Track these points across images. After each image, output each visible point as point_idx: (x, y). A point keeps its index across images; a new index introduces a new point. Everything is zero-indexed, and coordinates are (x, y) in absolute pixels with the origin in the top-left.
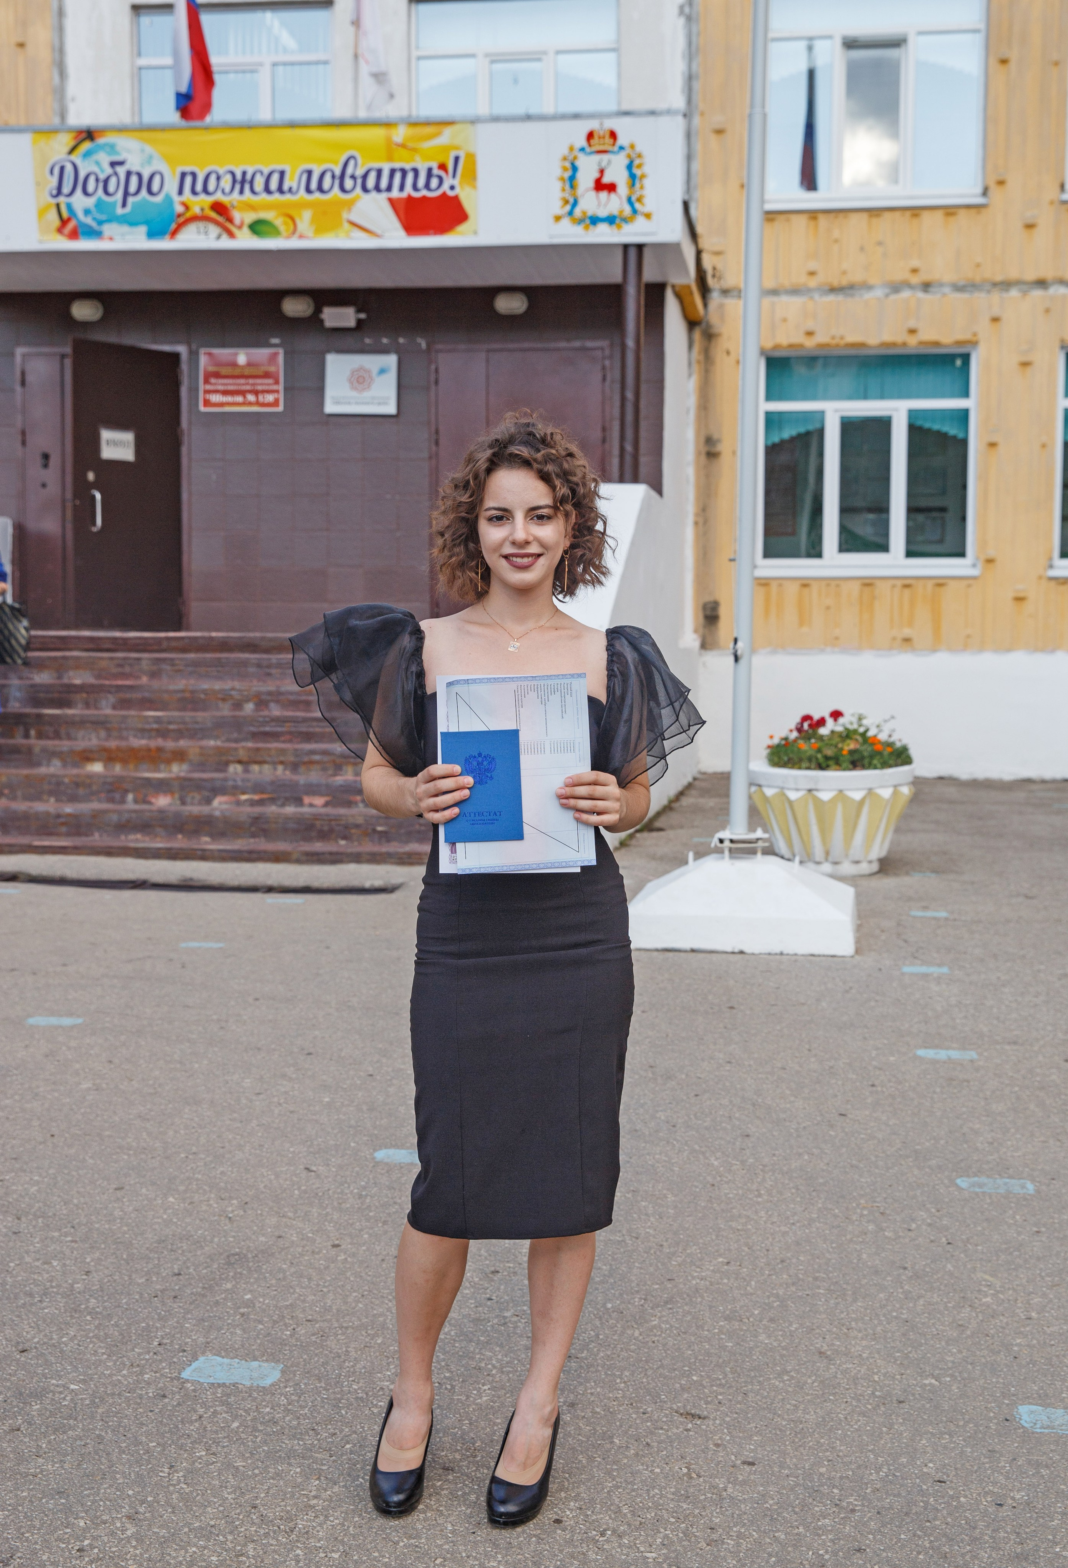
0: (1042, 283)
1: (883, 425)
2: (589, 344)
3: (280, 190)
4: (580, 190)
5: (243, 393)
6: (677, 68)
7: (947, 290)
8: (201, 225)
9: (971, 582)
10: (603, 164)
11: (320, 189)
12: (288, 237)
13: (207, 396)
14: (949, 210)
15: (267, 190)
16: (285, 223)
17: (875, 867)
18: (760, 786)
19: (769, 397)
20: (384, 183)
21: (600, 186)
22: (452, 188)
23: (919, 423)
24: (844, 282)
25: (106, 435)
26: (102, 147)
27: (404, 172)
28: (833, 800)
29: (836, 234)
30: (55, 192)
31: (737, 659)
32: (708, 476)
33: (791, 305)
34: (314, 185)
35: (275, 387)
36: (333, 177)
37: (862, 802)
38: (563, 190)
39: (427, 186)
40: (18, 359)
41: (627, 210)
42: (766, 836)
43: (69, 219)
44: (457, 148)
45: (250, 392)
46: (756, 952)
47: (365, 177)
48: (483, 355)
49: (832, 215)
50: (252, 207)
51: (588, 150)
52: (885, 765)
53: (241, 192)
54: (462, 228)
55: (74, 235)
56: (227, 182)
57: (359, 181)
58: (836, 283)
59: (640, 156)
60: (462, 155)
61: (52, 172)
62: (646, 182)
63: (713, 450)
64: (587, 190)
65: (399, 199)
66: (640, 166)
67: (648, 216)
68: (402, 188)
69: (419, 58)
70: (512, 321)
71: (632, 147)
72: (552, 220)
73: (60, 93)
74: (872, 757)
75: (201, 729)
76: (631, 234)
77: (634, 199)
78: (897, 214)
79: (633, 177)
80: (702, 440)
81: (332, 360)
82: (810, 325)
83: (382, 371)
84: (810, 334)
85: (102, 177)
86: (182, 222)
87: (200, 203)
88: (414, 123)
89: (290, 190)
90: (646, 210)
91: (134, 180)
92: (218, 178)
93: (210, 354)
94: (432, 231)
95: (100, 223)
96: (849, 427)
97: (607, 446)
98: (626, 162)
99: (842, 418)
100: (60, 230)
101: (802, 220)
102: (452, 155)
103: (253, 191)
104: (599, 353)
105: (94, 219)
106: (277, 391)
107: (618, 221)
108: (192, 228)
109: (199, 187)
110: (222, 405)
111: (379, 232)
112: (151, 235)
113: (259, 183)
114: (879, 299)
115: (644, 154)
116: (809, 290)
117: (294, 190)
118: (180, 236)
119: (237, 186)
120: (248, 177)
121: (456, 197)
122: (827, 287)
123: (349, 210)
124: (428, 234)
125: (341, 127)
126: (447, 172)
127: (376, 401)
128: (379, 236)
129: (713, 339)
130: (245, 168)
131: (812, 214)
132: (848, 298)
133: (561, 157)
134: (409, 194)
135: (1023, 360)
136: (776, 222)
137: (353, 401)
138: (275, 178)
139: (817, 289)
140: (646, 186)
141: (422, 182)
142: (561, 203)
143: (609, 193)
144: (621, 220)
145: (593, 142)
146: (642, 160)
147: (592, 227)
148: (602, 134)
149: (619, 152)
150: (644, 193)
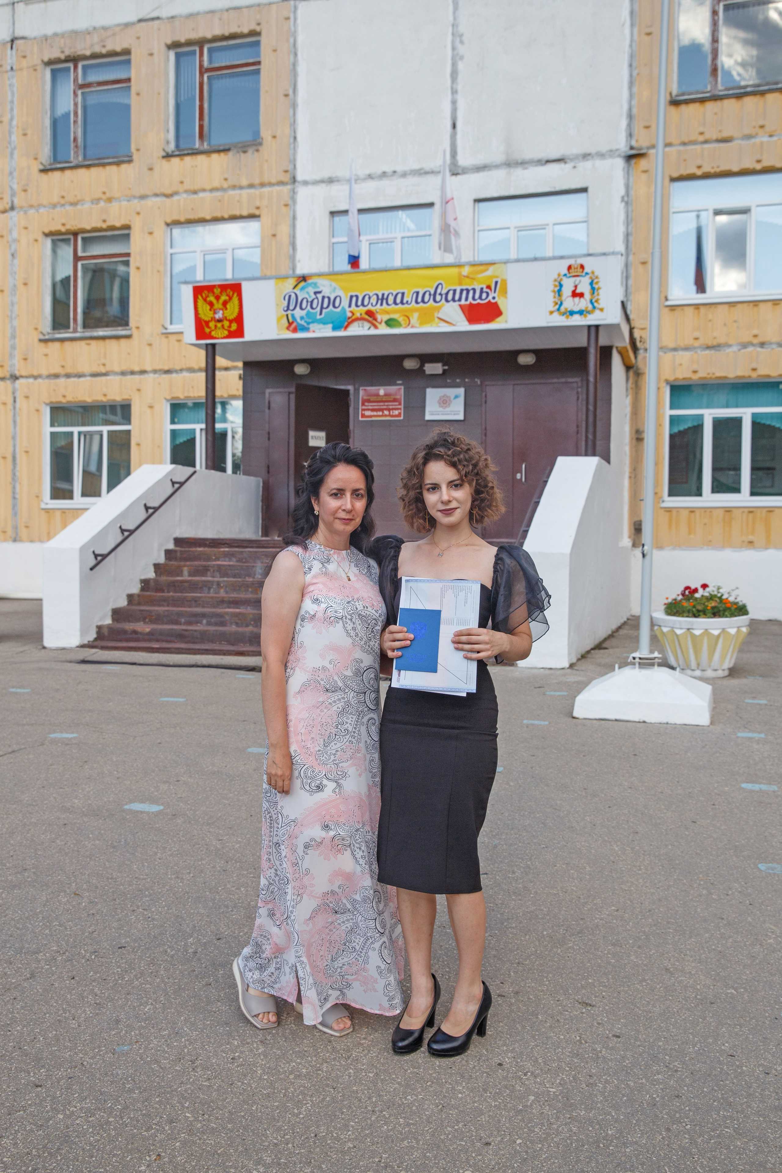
1: (737, 422)
2: (570, 380)
3: (402, 303)
4: (564, 297)
5: (382, 410)
6: (620, 230)
7: (774, 346)
8: (360, 322)
10: (577, 283)
11: (423, 301)
12: (406, 327)
13: (363, 412)
14: (775, 302)
15: (395, 303)
16: (404, 320)
17: (726, 673)
18: (660, 626)
19: (672, 407)
20: (457, 297)
21: (575, 294)
22: (494, 298)
23: (758, 421)
24: (715, 343)
25: (311, 433)
26: (310, 284)
28: (702, 635)
29: (710, 316)
30: (286, 309)
31: (644, 556)
32: (637, 451)
33: (684, 357)
34: (420, 300)
35: (399, 407)
36: (430, 295)
37: (719, 636)
38: (555, 297)
39: (480, 297)
40: (267, 395)
41: (590, 307)
42: (660, 656)
43: (293, 322)
44: (497, 277)
45: (386, 409)
46: (653, 722)
47: (447, 294)
48: (511, 387)
49: (708, 306)
50: (387, 312)
51: (568, 275)
52: (732, 615)
53: (382, 304)
54: (499, 319)
55: (295, 330)
56: (374, 300)
57: (444, 296)
58: (710, 344)
59: (597, 277)
60: (499, 280)
61: (284, 299)
62: (600, 291)
63: (640, 437)
64: (568, 297)
65: (465, 305)
66: (597, 283)
67: (602, 310)
68: (467, 299)
69: (479, 231)
70: (527, 369)
71: (593, 273)
72: (548, 314)
73: (292, 258)
74: (724, 610)
76: (592, 320)
77: (593, 301)
78: (746, 305)
79: (593, 289)
80: (634, 431)
81: (429, 391)
82: (695, 367)
83: (456, 397)
84: (695, 372)
85: (310, 300)
86: (351, 321)
87: (360, 311)
88: (473, 265)
89: (407, 302)
90: (601, 306)
91: (326, 300)
92: (370, 298)
93: (365, 390)
94: (483, 322)
95: (308, 323)
96: (718, 423)
97: (579, 435)
98: (590, 281)
99: (714, 418)
100: (288, 328)
101: (691, 310)
102: (494, 280)
103: (387, 304)
104: (575, 385)
105: (305, 322)
106: (400, 409)
107: (585, 313)
108: (355, 324)
109: (359, 303)
110: (371, 416)
111: (454, 323)
112: (334, 329)
113: (391, 299)
114: (735, 352)
115: (599, 276)
116: (695, 348)
117: (409, 302)
118: (349, 329)
119: (380, 302)
120: (385, 297)
121: (496, 303)
122: (705, 346)
123: (438, 312)
124: (481, 323)
125: (434, 268)
126: (491, 290)
127: (453, 413)
128: (454, 325)
129: (640, 376)
130: (384, 292)
131: (697, 306)
132: (717, 352)
133: (553, 280)
134: (471, 302)
136: (676, 311)
137: (440, 413)
138: (399, 297)
139: (700, 347)
140: (601, 294)
141: (477, 296)
142: (553, 304)
143: (580, 298)
144: (587, 313)
145: (571, 271)
146: (599, 280)
147: (571, 317)
148: (576, 266)
149: (585, 276)
150: (599, 297)
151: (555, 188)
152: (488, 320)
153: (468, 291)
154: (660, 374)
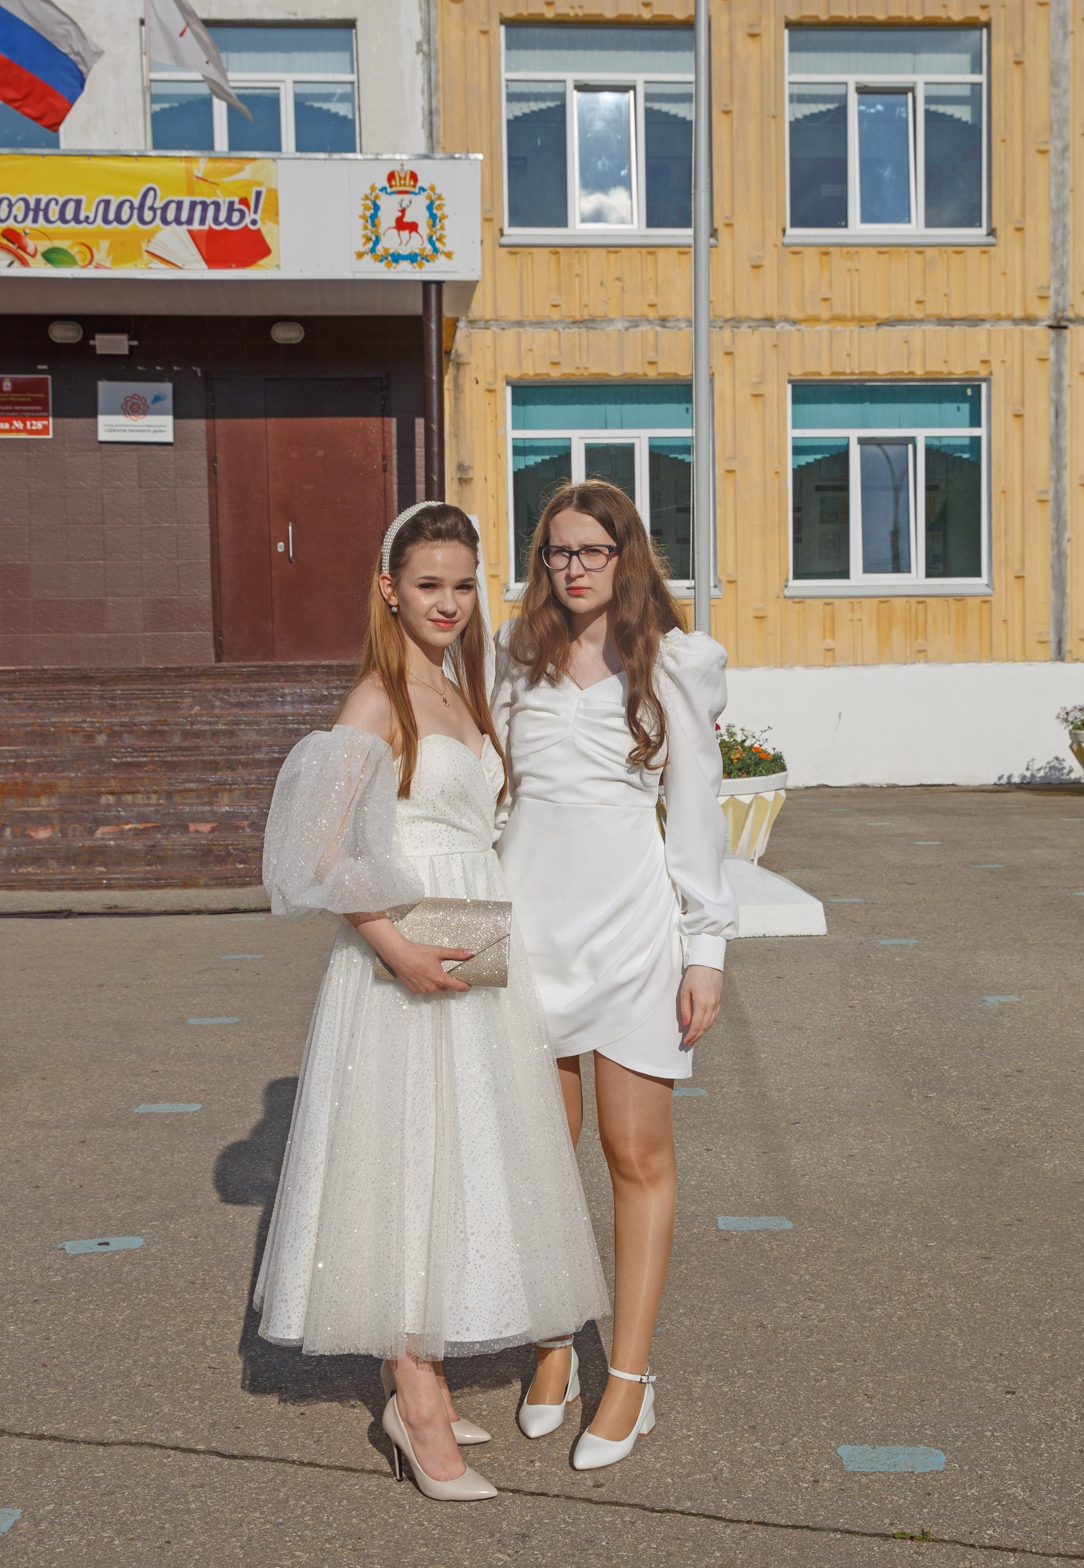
0: (769, 321)
1: (627, 452)
2: (367, 375)
3: (76, 219)
4: (382, 230)
6: (417, 103)
7: (683, 325)
9: (715, 602)
10: (404, 205)
11: (118, 219)
12: (84, 267)
14: (682, 249)
15: (63, 219)
16: (81, 252)
19: (515, 425)
20: (184, 216)
21: (401, 225)
23: (656, 451)
24: (586, 316)
27: (205, 206)
33: (536, 338)
34: (111, 216)
35: (45, 414)
36: (132, 208)
37: (749, 805)
38: (365, 228)
39: (229, 219)
41: (429, 248)
44: (259, 184)
45: (20, 419)
47: (165, 208)
48: (263, 384)
49: (574, 249)
50: (47, 236)
51: (389, 190)
53: (35, 220)
54: (263, 262)
56: (19, 210)
57: (159, 212)
58: (578, 317)
59: (440, 197)
60: (264, 190)
62: (445, 222)
63: (465, 476)
64: (389, 228)
65: (200, 231)
66: (440, 207)
67: (449, 255)
68: (203, 221)
69: (152, 81)
70: (289, 351)
71: (433, 188)
72: (355, 256)
75: (61, 762)
76: (431, 271)
77: (434, 238)
78: (634, 251)
79: (433, 217)
80: (454, 466)
81: (103, 386)
82: (554, 356)
83: (157, 399)
84: (554, 364)
88: (214, 158)
89: (87, 218)
90: (446, 249)
92: (10, 206)
94: (234, 266)
96: (592, 453)
97: (387, 474)
98: (428, 202)
99: (587, 446)
101: (544, 254)
102: (255, 189)
103: (47, 220)
107: (419, 258)
111: (180, 265)
113: (54, 212)
114: (619, 331)
115: (443, 196)
116: (553, 323)
117: (91, 220)
119: (31, 214)
120: (42, 206)
121: (259, 231)
122: (570, 320)
123: (149, 241)
124: (230, 267)
125: (140, 159)
126: (248, 207)
127: (152, 429)
128: (180, 268)
129: (462, 368)
130: (38, 196)
131: (554, 249)
132: (591, 331)
133: (363, 196)
134: (210, 227)
135: (755, 392)
136: (519, 256)
137: (127, 428)
138: (71, 207)
139: (560, 321)
140: (446, 227)
141: (223, 216)
142: (364, 240)
143: (410, 232)
144: (423, 258)
145: (393, 183)
146: (443, 202)
147: (394, 264)
148: (402, 176)
149: (419, 193)
150: (444, 233)
151: (295, 14)
152: (244, 263)
154: (495, 365)
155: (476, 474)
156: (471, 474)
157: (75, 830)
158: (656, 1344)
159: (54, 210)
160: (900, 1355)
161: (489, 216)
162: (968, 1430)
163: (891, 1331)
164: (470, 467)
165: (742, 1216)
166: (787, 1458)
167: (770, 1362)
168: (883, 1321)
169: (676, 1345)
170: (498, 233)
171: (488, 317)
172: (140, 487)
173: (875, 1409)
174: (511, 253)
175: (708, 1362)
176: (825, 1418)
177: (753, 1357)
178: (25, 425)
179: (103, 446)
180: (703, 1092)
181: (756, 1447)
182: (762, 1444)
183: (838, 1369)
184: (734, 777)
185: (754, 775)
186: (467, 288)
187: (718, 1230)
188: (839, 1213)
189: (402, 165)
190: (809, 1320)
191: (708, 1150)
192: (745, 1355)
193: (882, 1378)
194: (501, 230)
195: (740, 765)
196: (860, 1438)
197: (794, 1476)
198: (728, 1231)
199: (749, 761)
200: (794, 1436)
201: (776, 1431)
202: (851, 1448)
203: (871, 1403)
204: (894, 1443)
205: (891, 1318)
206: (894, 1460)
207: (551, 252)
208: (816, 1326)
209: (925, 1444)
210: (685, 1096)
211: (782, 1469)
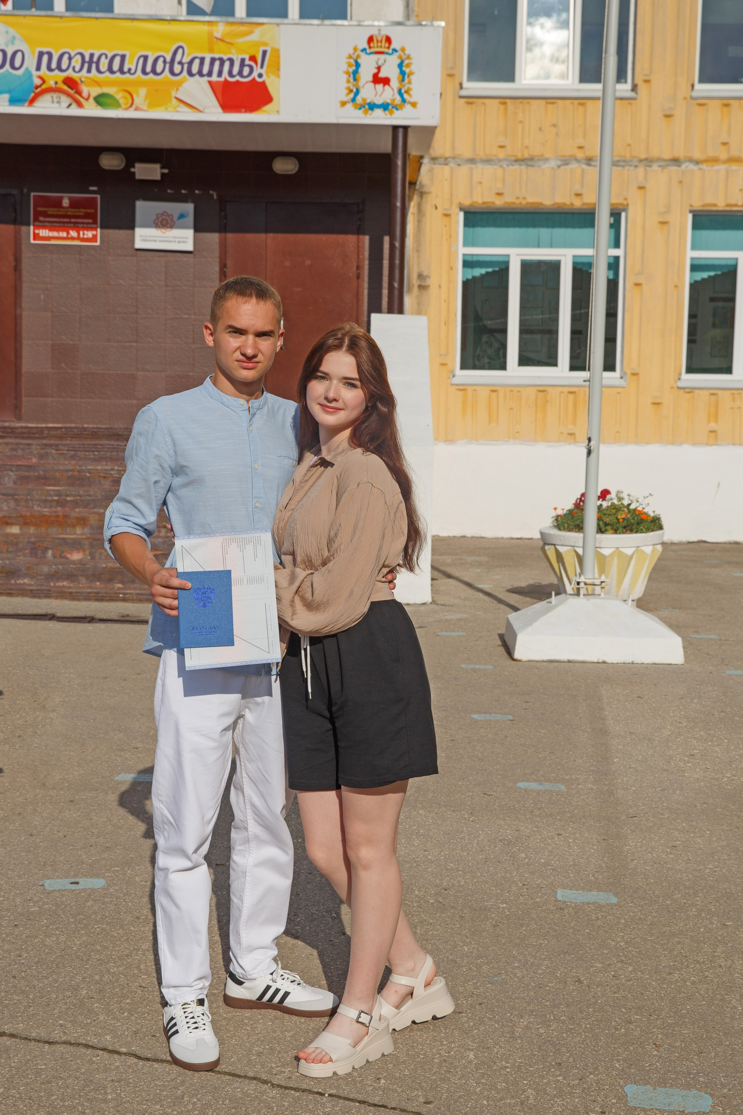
0: (676, 161)
1: (555, 267)
2: (347, 200)
3: (121, 70)
4: (361, 83)
5: (68, 230)
8: (55, 95)
9: (620, 390)
10: (380, 63)
11: (154, 71)
12: (126, 109)
13: (37, 231)
15: (110, 70)
16: (124, 97)
19: (466, 243)
20: (206, 70)
21: (377, 79)
22: (260, 75)
24: (526, 155)
29: (520, 116)
31: (589, 452)
32: (419, 304)
33: (485, 172)
34: (149, 68)
35: (94, 226)
36: (165, 62)
38: (348, 81)
39: (240, 73)
41: (398, 99)
44: (265, 44)
45: (74, 229)
47: (191, 63)
48: (265, 206)
49: (518, 101)
51: (368, 51)
52: (648, 530)
53: (89, 71)
54: (267, 108)
56: (77, 62)
57: (186, 66)
58: (520, 156)
59: (409, 57)
60: (269, 49)
62: (412, 77)
63: (423, 284)
64: (367, 82)
65: (217, 82)
66: (408, 66)
67: (414, 105)
68: (220, 74)
70: (286, 180)
71: (403, 50)
72: (339, 105)
74: (638, 524)
75: (93, 500)
76: (398, 118)
77: (403, 91)
78: (568, 103)
79: (403, 73)
81: (140, 204)
82: (499, 188)
83: (182, 216)
84: (499, 194)
86: (39, 92)
87: (55, 78)
88: (231, 23)
89: (130, 70)
90: (412, 100)
91: (1, 55)
92: (70, 59)
93: (39, 196)
94: (243, 110)
96: (527, 267)
98: (399, 61)
99: (523, 261)
102: (262, 49)
103: (98, 70)
104: (356, 208)
106: (97, 230)
107: (390, 107)
108: (47, 97)
109: (54, 65)
110: (49, 238)
111: (201, 109)
112: (13, 101)
113: (104, 64)
114: (553, 168)
115: (412, 56)
116: (500, 160)
117: (133, 71)
118: (37, 104)
119: (86, 66)
120: (95, 59)
121: (263, 83)
122: (513, 158)
123: (177, 89)
124: (240, 112)
125: (172, 22)
126: (256, 63)
127: (177, 240)
128: (200, 111)
129: (424, 196)
130: (92, 51)
131: (503, 100)
132: (530, 168)
133: (347, 55)
134: (226, 79)
135: (661, 220)
136: (474, 105)
137: (158, 239)
138: (117, 61)
139: (506, 159)
140: (413, 81)
141: (236, 70)
142: (346, 92)
143: (384, 85)
144: (393, 107)
145: (372, 45)
146: (411, 61)
147: (370, 112)
148: (379, 39)
149: (392, 53)
150: (411, 86)
152: (252, 108)
153: (222, 61)
154: (451, 194)
155: (432, 282)
156: (428, 282)
157: (101, 554)
158: (492, 990)
159: (104, 63)
160: (688, 1013)
161: (451, 72)
162: (735, 1080)
163: (684, 993)
164: (428, 277)
165: (578, 890)
166: (583, 1091)
167: (581, 1011)
168: (679, 984)
169: (507, 992)
170: (458, 86)
171: (447, 155)
172: (167, 286)
173: (660, 1057)
174: (468, 103)
175: (531, 1008)
176: (618, 1061)
177: (568, 1006)
178: (79, 234)
179: (139, 253)
180: (563, 788)
181: (558, 1081)
182: (565, 1079)
183: (635, 1022)
184: (620, 533)
185: (636, 532)
186: (429, 132)
187: (556, 900)
188: (657, 892)
189: (380, 30)
190: (618, 979)
191: (559, 835)
192: (561, 1004)
193: (670, 1031)
194: (461, 85)
195: (625, 523)
196: (645, 1079)
197: (586, 1107)
198: (564, 902)
199: (632, 521)
200: (591, 1073)
201: (577, 1068)
202: (636, 1087)
203: (658, 1051)
204: (672, 1086)
205: (685, 982)
206: (669, 1100)
207: (501, 103)
208: (623, 985)
209: (697, 1089)
210: (547, 790)
211: (577, 1100)
